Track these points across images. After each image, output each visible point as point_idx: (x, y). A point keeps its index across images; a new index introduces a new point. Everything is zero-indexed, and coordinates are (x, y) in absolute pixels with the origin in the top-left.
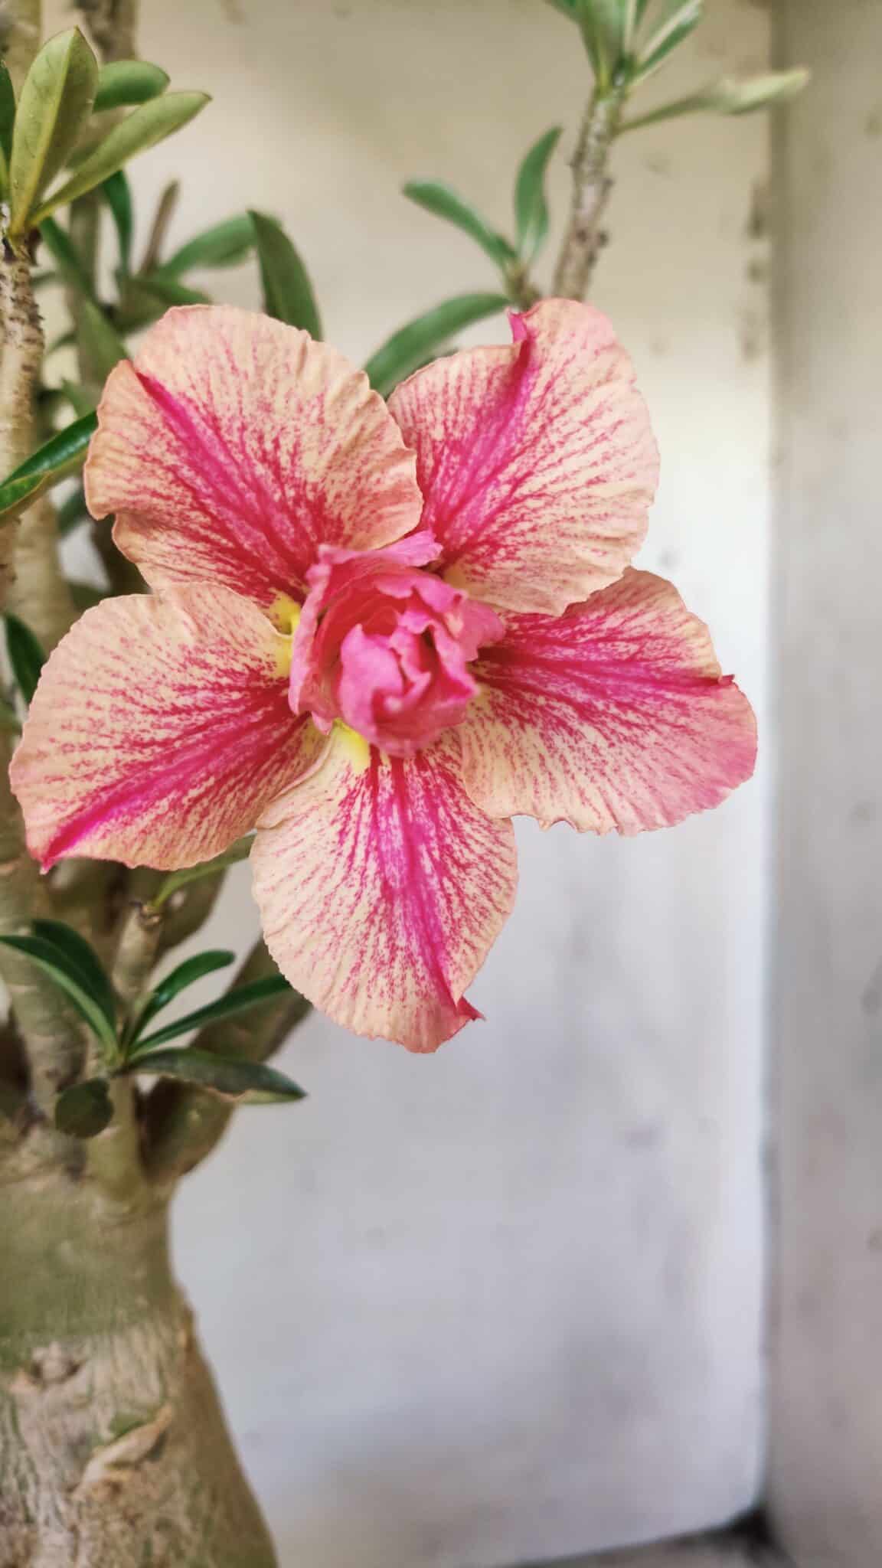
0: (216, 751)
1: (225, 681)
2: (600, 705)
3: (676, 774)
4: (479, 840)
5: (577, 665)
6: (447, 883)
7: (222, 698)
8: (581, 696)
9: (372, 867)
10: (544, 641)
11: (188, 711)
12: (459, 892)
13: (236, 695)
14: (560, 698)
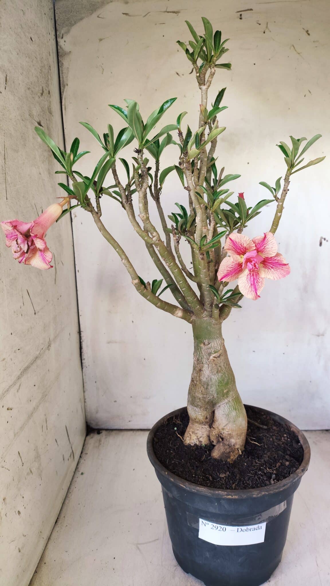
0: (235, 271)
1: (236, 264)
2: (274, 267)
3: (281, 274)
4: (261, 280)
5: (272, 263)
6: (258, 284)
7: (236, 266)
8: (272, 266)
9: (250, 282)
10: (268, 260)
11: (232, 267)
12: (259, 285)
13: (237, 266)
14: (269, 266)
